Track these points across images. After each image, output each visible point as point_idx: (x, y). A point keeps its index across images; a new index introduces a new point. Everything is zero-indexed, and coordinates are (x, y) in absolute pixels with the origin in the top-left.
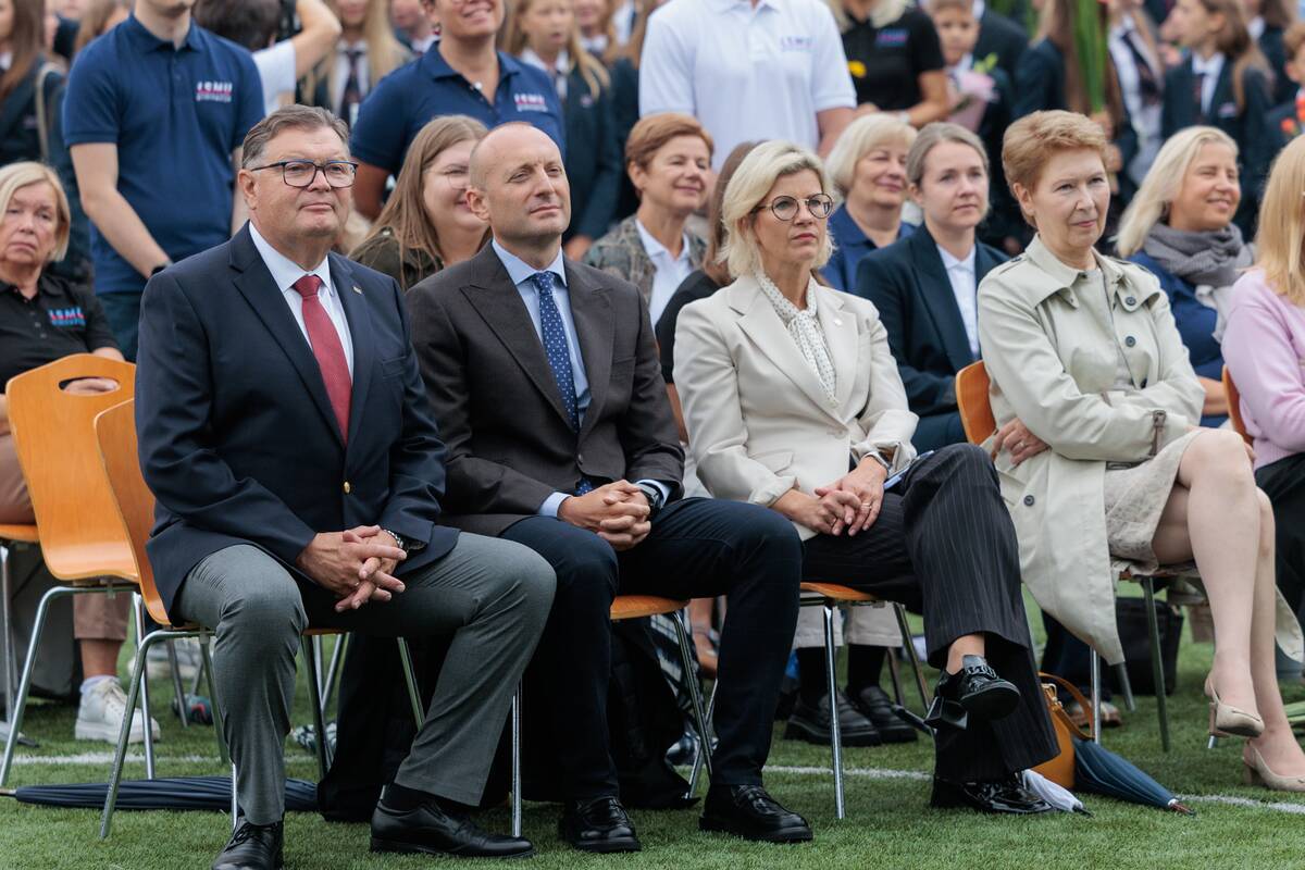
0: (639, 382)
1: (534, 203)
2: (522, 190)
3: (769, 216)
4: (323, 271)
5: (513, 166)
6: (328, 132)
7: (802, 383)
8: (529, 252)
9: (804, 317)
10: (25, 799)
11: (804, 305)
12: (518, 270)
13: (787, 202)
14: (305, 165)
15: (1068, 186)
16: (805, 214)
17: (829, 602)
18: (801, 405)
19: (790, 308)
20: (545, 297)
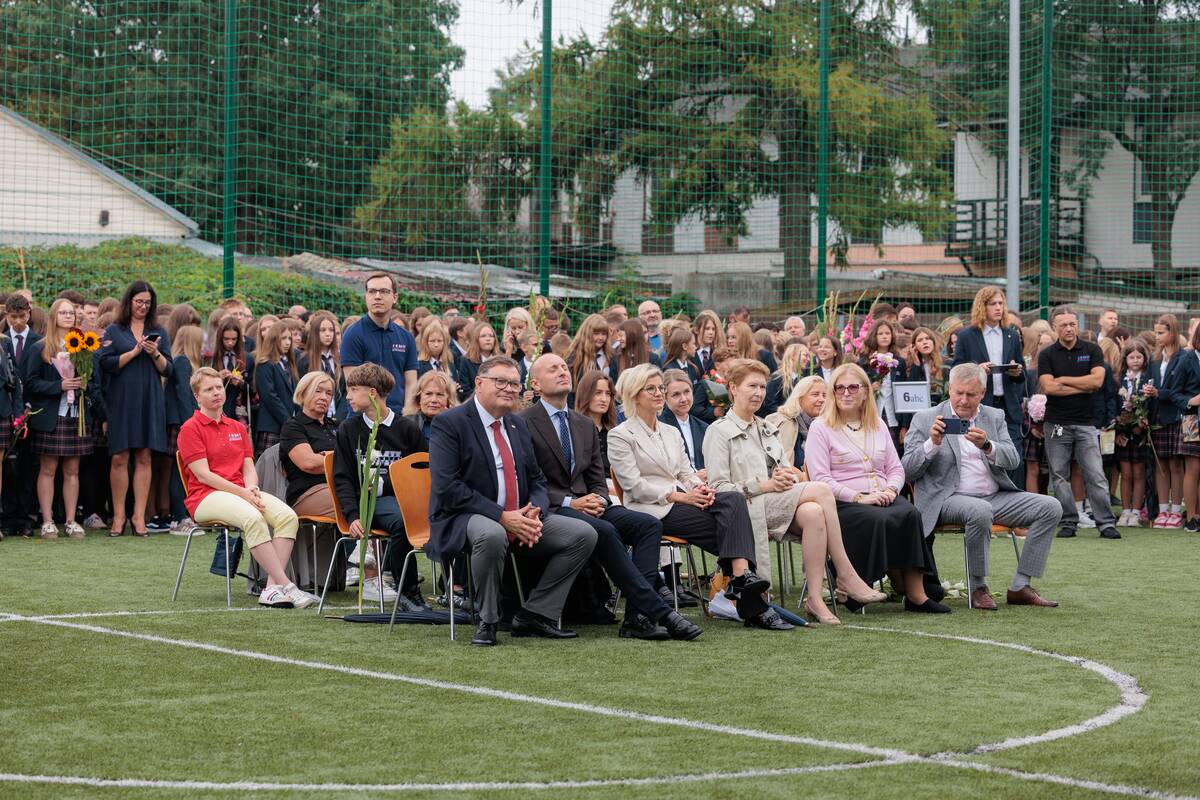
0: (594, 458)
1: (559, 379)
2: (555, 374)
3: (645, 393)
4: (501, 420)
5: (549, 366)
6: (514, 369)
7: (660, 463)
8: (556, 402)
9: (656, 434)
10: (347, 620)
11: (655, 429)
12: (551, 410)
13: (652, 388)
14: (502, 381)
15: (753, 386)
16: (659, 393)
17: (672, 544)
18: (659, 471)
19: (650, 431)
20: (562, 420)
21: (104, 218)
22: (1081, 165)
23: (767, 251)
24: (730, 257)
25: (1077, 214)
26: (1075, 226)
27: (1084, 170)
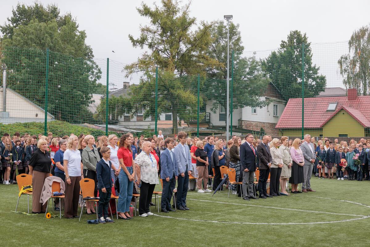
21: (37, 115)
22: (214, 107)
23: (149, 121)
24: (142, 122)
25: (209, 116)
26: (208, 118)
27: (214, 108)
